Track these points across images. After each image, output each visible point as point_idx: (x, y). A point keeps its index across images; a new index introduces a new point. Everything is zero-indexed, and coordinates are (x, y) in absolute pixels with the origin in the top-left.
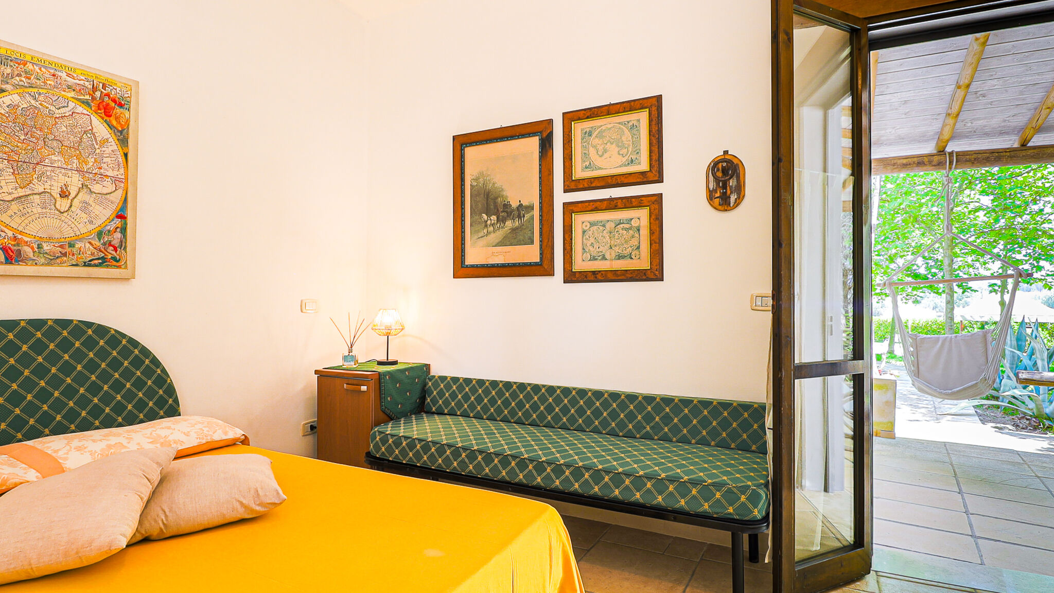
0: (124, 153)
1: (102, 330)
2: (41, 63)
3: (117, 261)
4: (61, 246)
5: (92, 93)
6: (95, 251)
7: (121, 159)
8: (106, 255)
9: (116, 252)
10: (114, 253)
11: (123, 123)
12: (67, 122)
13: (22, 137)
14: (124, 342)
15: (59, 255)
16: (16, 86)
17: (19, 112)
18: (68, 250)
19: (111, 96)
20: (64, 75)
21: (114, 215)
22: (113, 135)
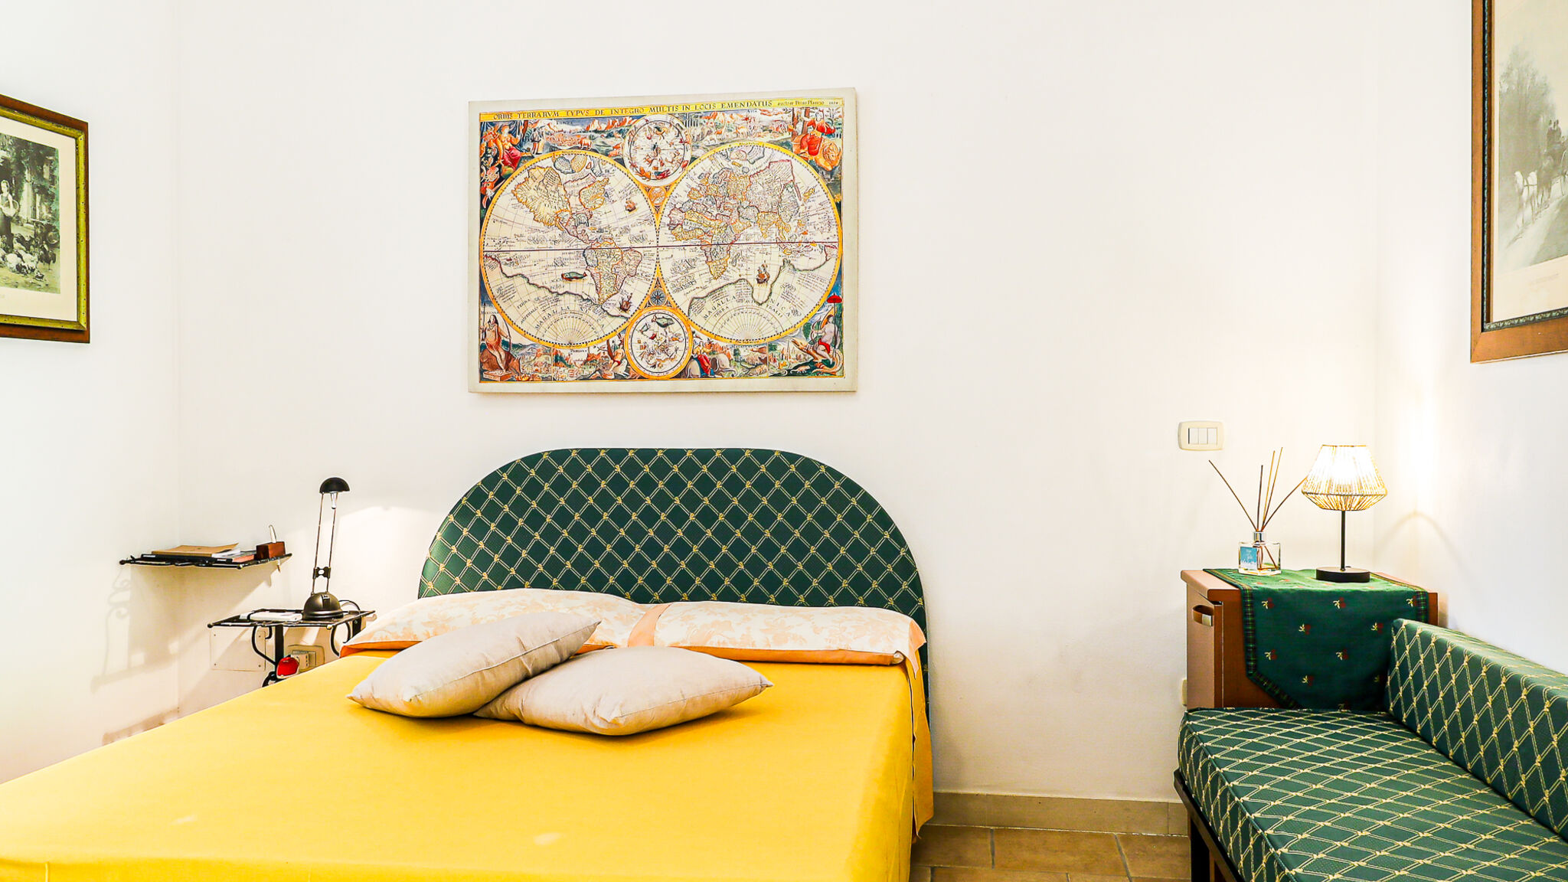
0: (837, 204)
1: (808, 466)
2: (731, 108)
3: (831, 366)
4: (761, 351)
5: (791, 127)
6: (801, 353)
7: (833, 213)
8: (815, 358)
9: (829, 352)
10: (825, 354)
11: (834, 159)
12: (763, 177)
13: (715, 213)
14: (837, 485)
15: (759, 362)
16: (706, 148)
17: (711, 180)
18: (768, 354)
19: (817, 123)
20: (757, 115)
21: (825, 299)
22: (821, 180)
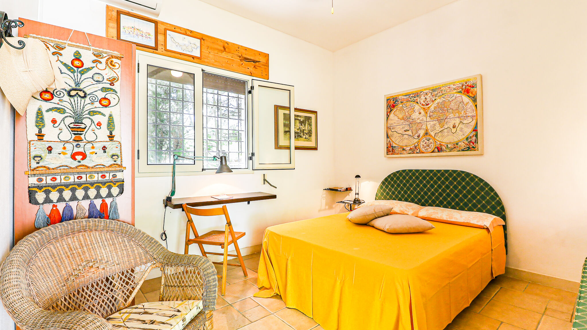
0: (475, 105)
1: (468, 174)
2: (445, 85)
3: (474, 148)
4: (454, 145)
5: (462, 87)
6: (465, 145)
7: (474, 108)
8: (470, 146)
9: (474, 145)
10: (473, 145)
11: (474, 94)
12: (454, 102)
13: (441, 112)
14: (476, 180)
15: (453, 148)
16: (438, 96)
17: (440, 104)
18: (456, 146)
19: (469, 85)
20: (452, 86)
21: (473, 130)
22: (470, 100)
